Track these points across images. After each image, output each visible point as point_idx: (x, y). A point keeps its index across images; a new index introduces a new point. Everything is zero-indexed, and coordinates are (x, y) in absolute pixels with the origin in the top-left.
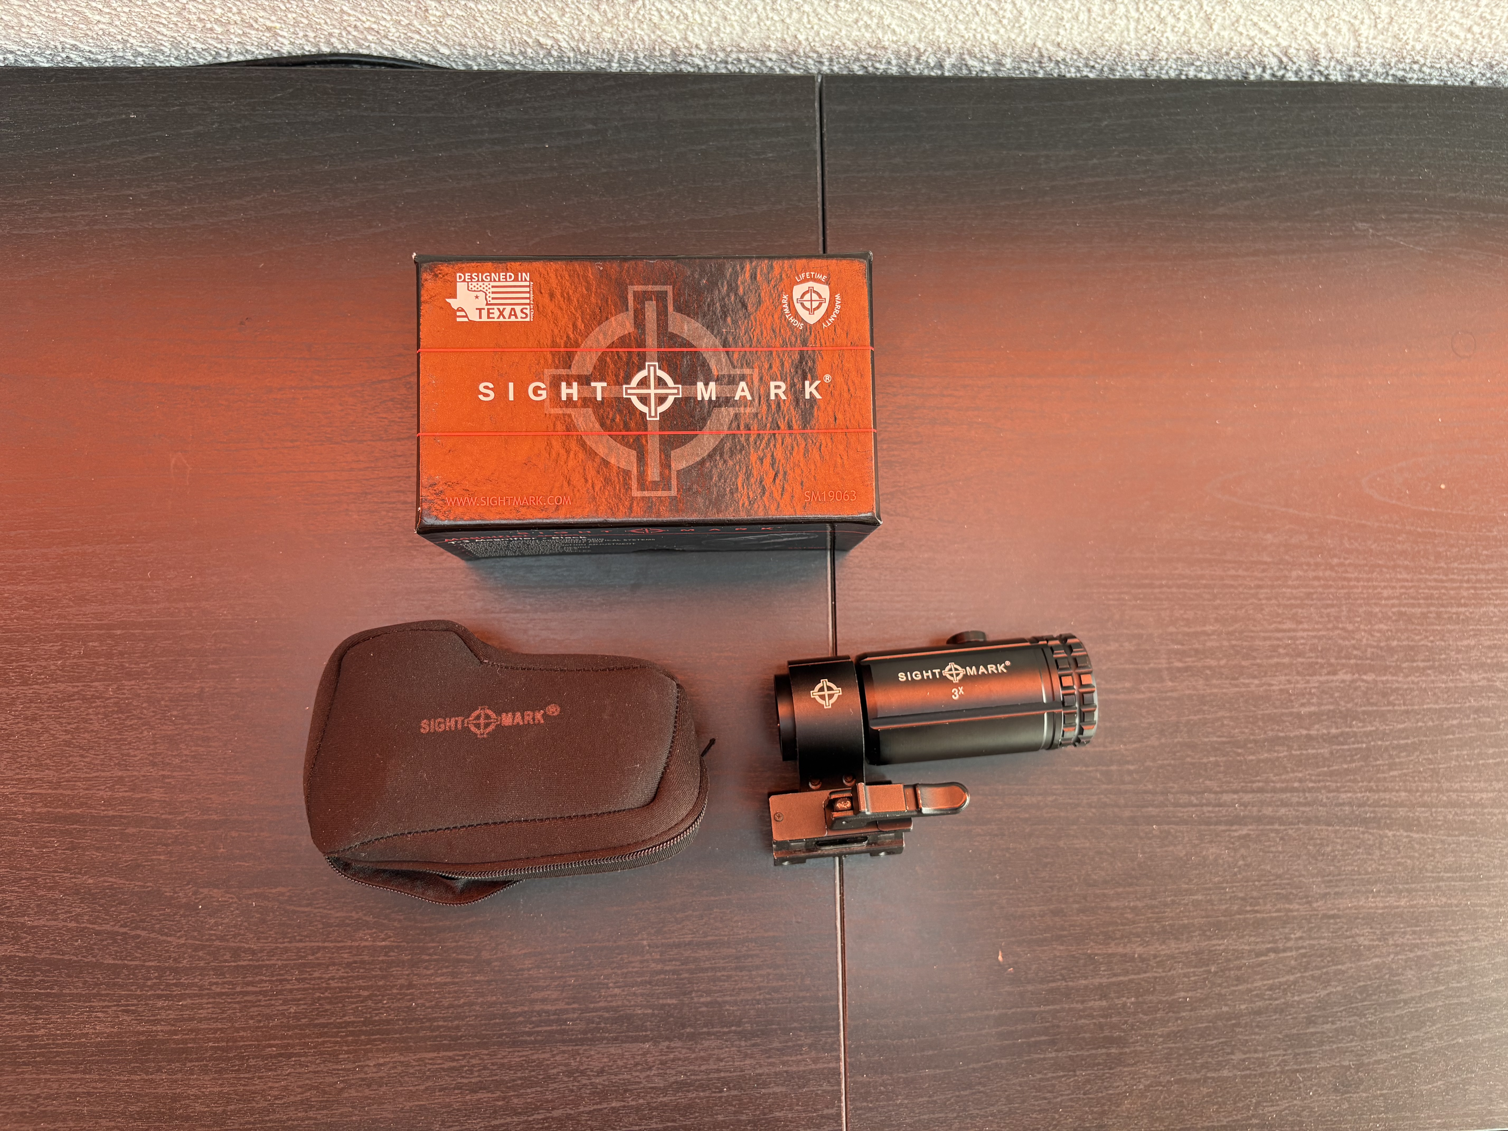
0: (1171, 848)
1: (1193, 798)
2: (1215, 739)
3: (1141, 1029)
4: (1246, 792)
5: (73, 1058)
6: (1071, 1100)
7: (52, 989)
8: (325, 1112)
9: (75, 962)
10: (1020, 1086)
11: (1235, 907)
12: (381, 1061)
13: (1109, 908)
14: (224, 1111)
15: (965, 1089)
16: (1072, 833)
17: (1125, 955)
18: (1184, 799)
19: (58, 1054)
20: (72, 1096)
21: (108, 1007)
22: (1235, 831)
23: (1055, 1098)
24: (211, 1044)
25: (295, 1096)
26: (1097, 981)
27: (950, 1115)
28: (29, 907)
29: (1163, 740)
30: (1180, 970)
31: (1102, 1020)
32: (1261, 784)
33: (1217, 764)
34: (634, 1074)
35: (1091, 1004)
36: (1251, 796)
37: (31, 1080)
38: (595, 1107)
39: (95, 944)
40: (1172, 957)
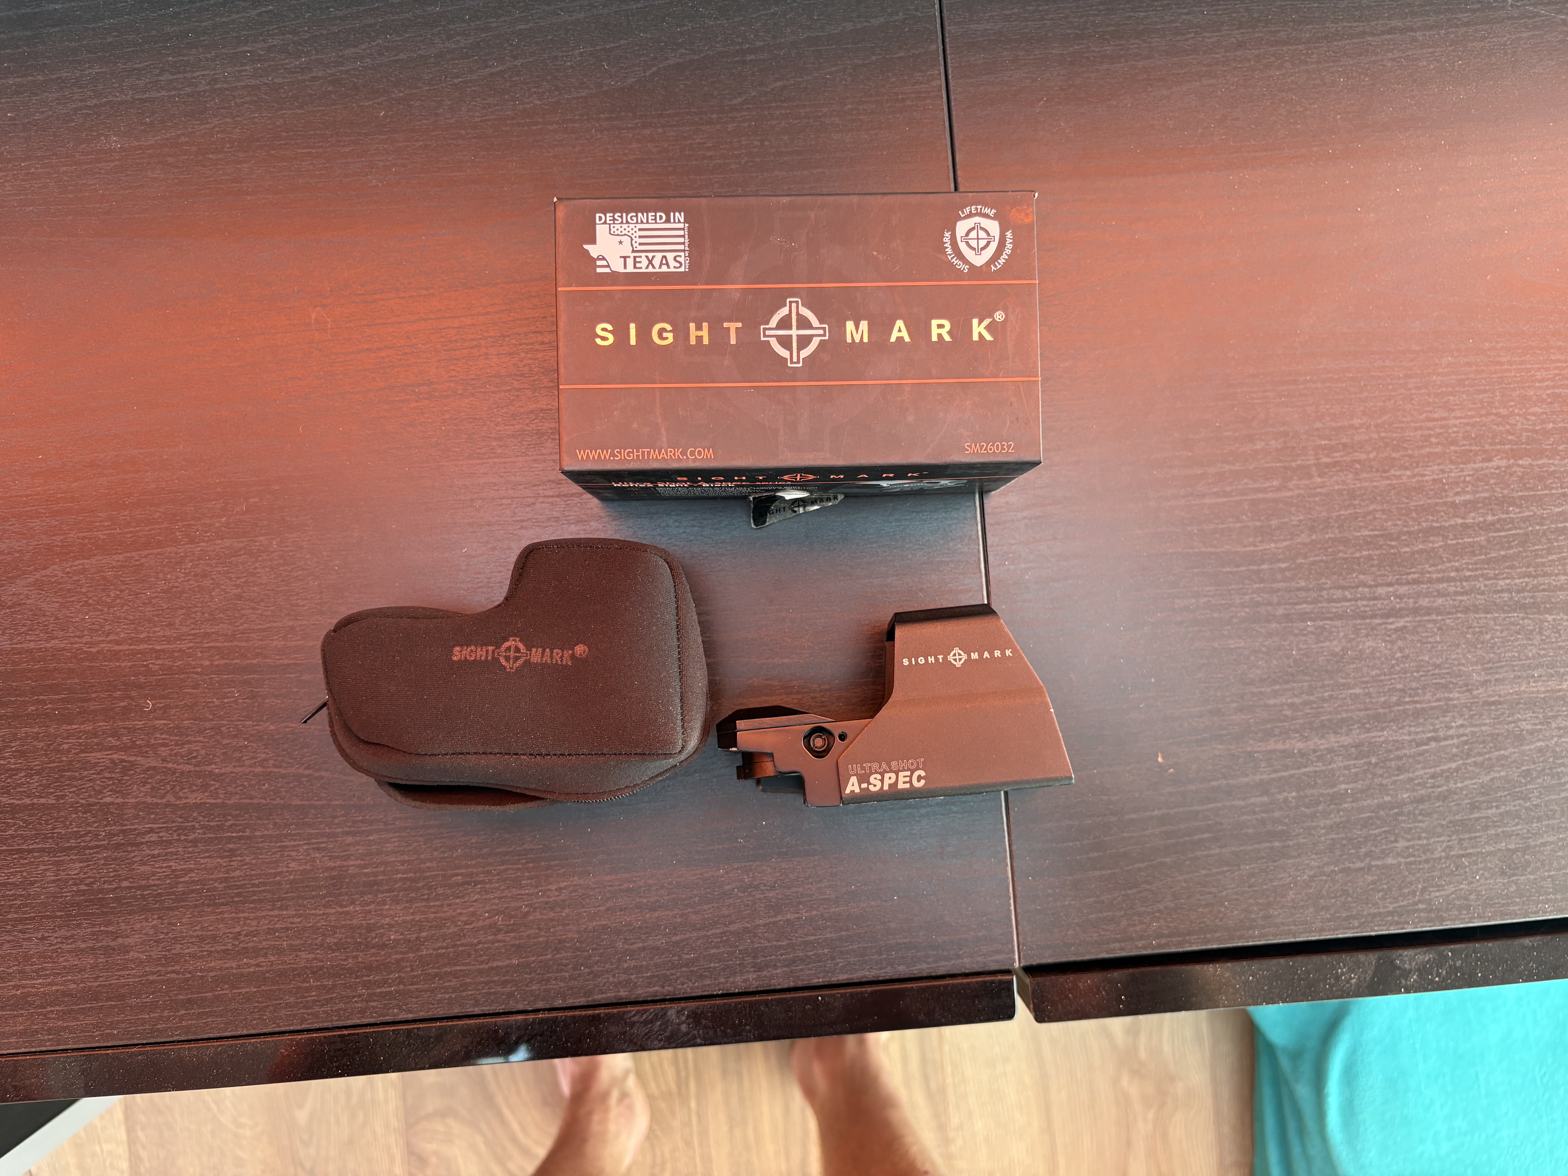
0: (1327, 644)
1: (1347, 593)
2: (1367, 533)
3: (1304, 822)
4: (1401, 584)
5: (269, 896)
6: (1237, 893)
7: (243, 832)
8: (512, 935)
9: (264, 805)
10: (1186, 881)
11: (1394, 699)
12: (563, 885)
13: (1266, 705)
14: (418, 938)
15: (1130, 888)
16: (1226, 633)
17: (1284, 751)
18: (1338, 594)
19: (254, 893)
20: (270, 931)
21: (299, 845)
22: (1392, 623)
23: (1220, 892)
24: (400, 876)
25: (484, 921)
26: (1258, 778)
27: (1117, 913)
28: (215, 756)
29: (1314, 537)
30: (1339, 763)
31: (1264, 815)
32: (1416, 576)
33: (1370, 558)
34: (806, 887)
35: (1253, 800)
36: (1406, 588)
37: (232, 919)
38: (771, 920)
39: (282, 787)
40: (1331, 751)
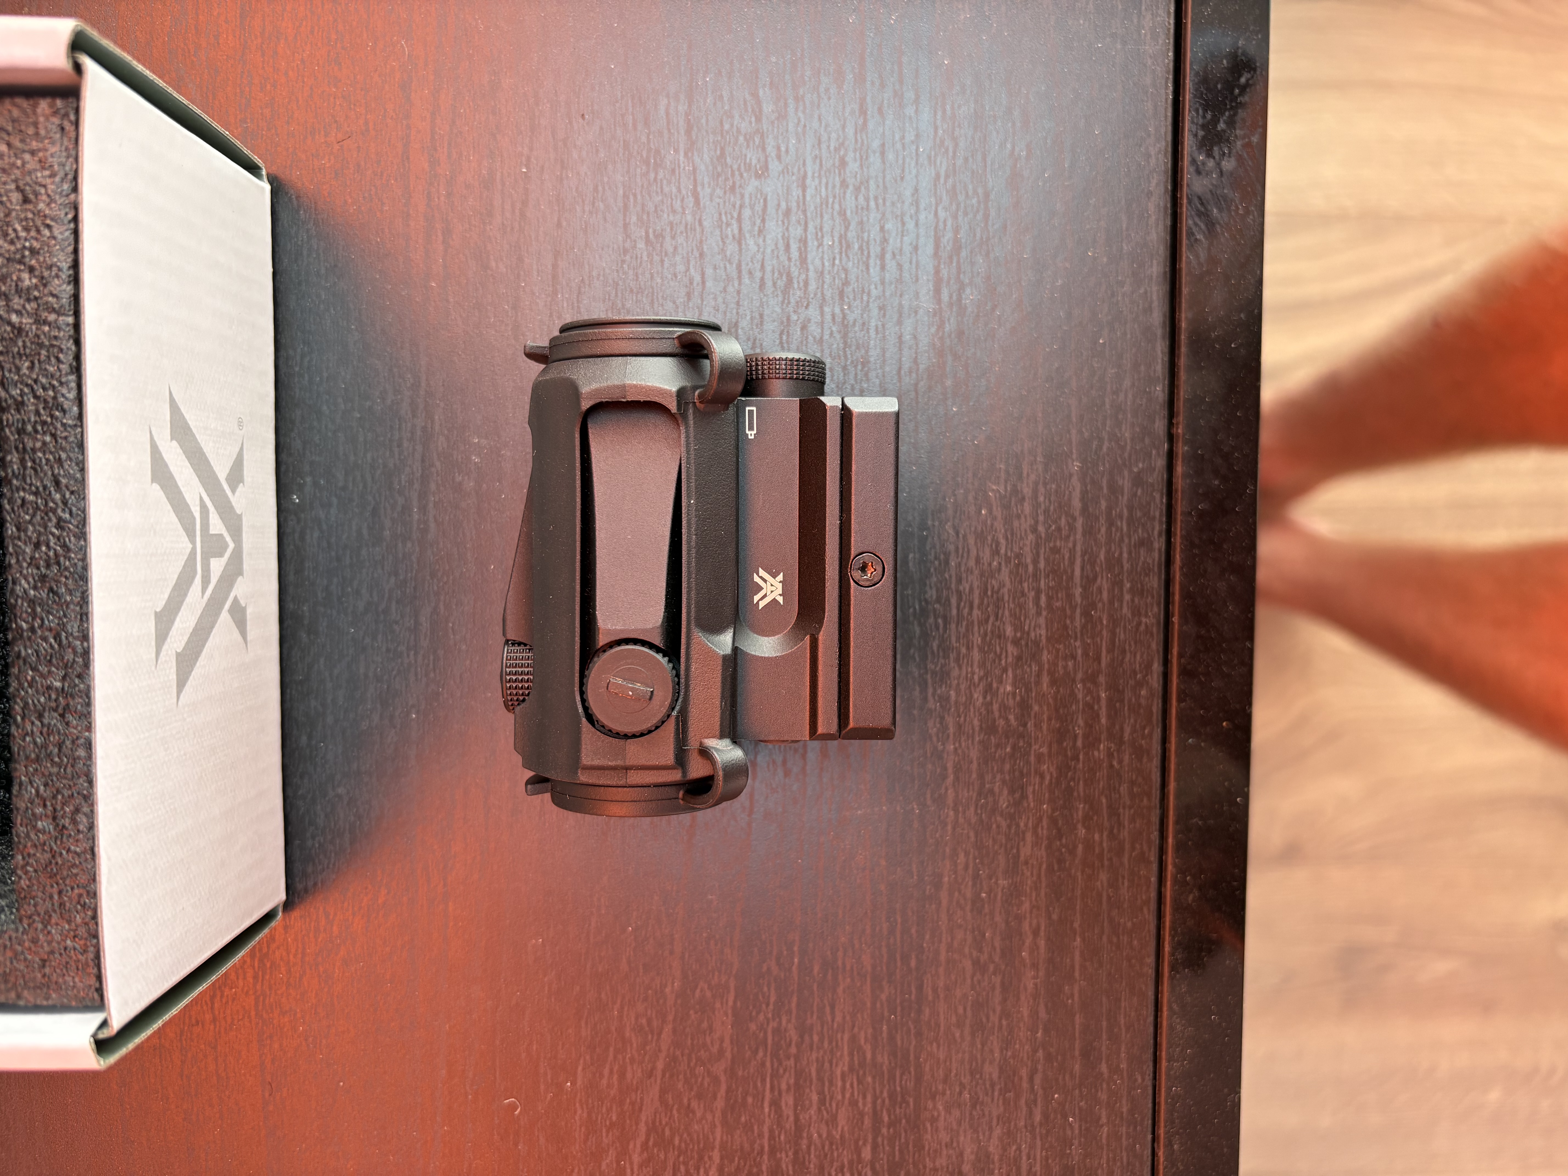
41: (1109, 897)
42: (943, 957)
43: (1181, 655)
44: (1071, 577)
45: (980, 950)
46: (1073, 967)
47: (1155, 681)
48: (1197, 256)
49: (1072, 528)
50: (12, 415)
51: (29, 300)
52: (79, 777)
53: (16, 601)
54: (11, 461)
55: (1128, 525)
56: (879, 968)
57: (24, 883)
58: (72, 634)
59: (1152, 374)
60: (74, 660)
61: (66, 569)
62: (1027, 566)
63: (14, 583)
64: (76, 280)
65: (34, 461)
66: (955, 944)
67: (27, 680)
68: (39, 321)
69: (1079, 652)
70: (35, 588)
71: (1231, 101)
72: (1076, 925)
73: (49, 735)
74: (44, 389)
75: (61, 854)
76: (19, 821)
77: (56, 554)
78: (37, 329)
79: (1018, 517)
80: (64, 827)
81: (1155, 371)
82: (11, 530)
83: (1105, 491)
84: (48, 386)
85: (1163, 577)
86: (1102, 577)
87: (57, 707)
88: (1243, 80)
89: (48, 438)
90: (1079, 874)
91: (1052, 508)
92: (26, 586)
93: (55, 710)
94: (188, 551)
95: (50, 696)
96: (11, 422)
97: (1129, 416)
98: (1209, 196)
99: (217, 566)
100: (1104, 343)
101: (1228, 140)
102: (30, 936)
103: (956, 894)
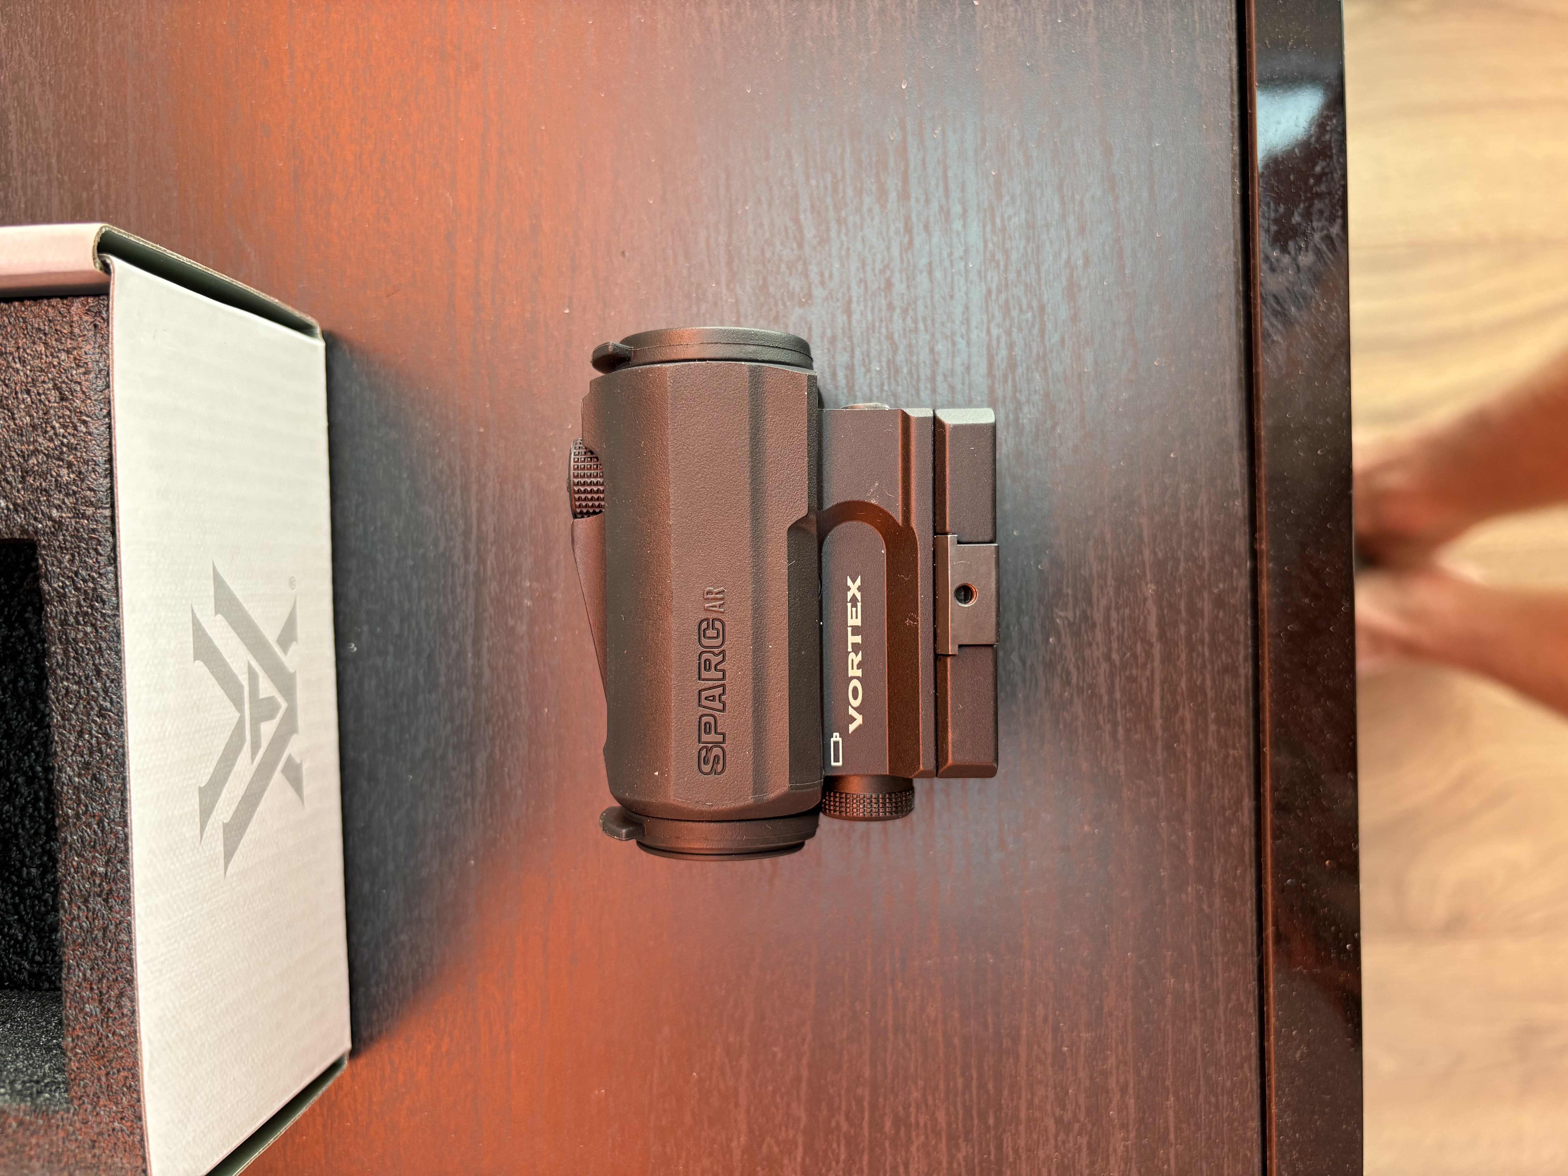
41: (1204, 1054)
42: (1023, 1114)
43: (1274, 789)
44: (1150, 708)
45: (1064, 1108)
46: (1167, 1128)
47: (1246, 817)
48: (1275, 359)
49: (1149, 655)
50: (55, 607)
51: (67, 495)
52: (122, 961)
53: (62, 788)
54: (55, 652)
55: (1211, 650)
56: (954, 1126)
57: (74, 1065)
58: (114, 820)
59: (1230, 488)
60: (116, 846)
61: (108, 755)
62: (1101, 697)
63: (60, 771)
64: (110, 474)
65: (76, 652)
66: (1036, 1101)
67: (73, 866)
68: (78, 515)
69: (1162, 788)
70: (80, 775)
71: (1306, 192)
72: (1168, 1083)
73: (94, 919)
74: (85, 581)
75: (108, 1037)
76: (68, 1004)
77: (99, 743)
78: (76, 523)
79: (1090, 644)
80: (109, 1010)
81: (1232, 484)
82: (57, 718)
83: (1184, 614)
84: (87, 577)
85: (1251, 704)
86: (1184, 707)
87: (101, 891)
88: (1318, 169)
89: (89, 629)
90: (1169, 1027)
91: (1126, 635)
92: (71, 773)
93: (99, 896)
94: (235, 720)
95: (94, 881)
96: (54, 614)
97: (1206, 534)
98: (1286, 294)
99: (268, 729)
100: (1176, 459)
101: (1304, 234)
102: (80, 1117)
103: (1036, 1047)
